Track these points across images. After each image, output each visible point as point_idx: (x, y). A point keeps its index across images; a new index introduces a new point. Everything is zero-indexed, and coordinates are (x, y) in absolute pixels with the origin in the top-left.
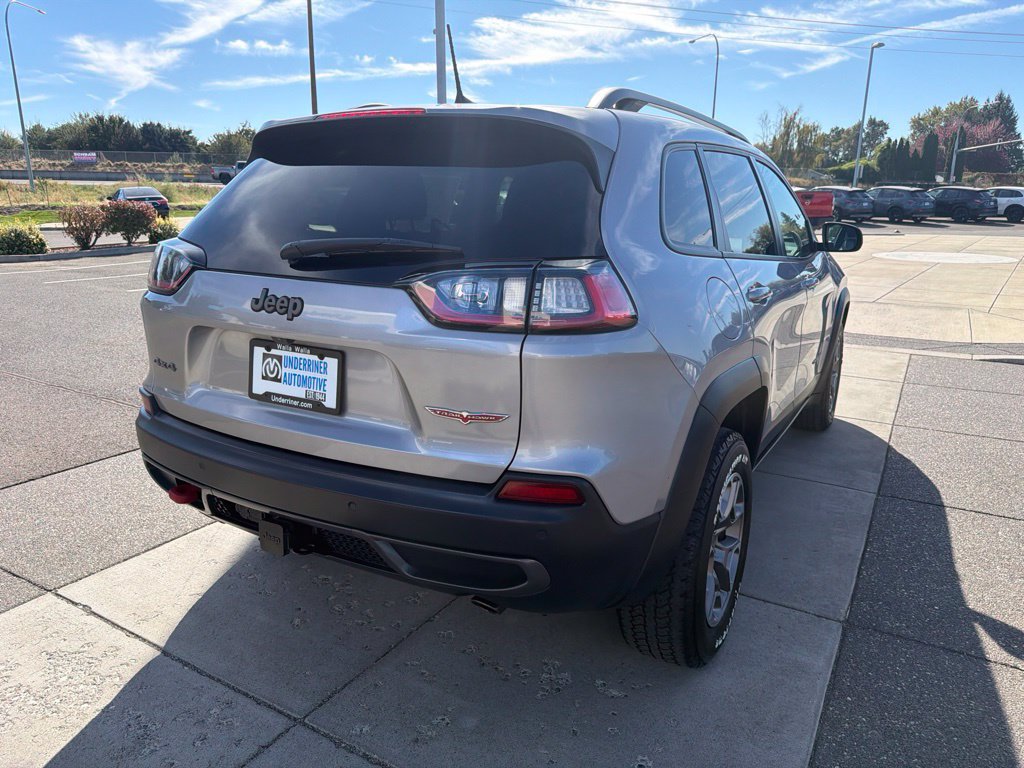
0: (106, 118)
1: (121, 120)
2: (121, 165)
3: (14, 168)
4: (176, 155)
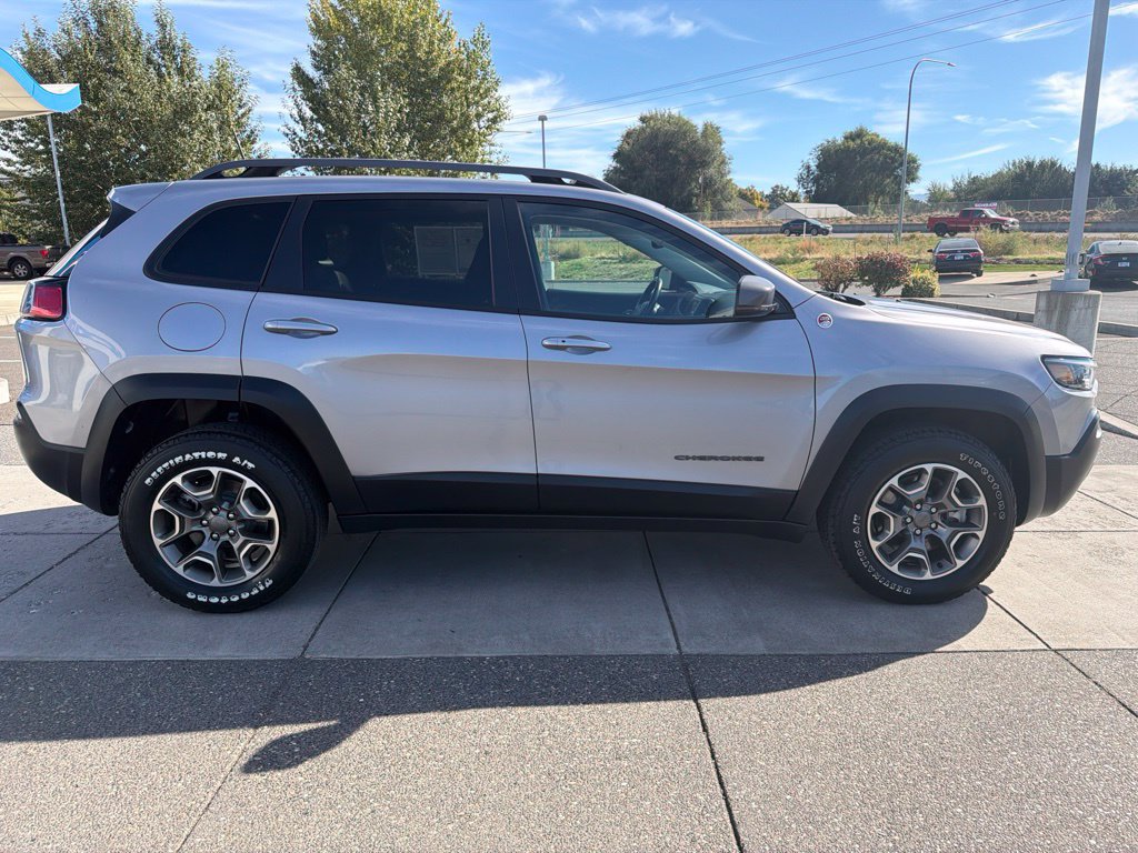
0: (1037, 162)
1: (1053, 164)
2: (1022, 214)
3: (915, 222)
4: (1110, 200)
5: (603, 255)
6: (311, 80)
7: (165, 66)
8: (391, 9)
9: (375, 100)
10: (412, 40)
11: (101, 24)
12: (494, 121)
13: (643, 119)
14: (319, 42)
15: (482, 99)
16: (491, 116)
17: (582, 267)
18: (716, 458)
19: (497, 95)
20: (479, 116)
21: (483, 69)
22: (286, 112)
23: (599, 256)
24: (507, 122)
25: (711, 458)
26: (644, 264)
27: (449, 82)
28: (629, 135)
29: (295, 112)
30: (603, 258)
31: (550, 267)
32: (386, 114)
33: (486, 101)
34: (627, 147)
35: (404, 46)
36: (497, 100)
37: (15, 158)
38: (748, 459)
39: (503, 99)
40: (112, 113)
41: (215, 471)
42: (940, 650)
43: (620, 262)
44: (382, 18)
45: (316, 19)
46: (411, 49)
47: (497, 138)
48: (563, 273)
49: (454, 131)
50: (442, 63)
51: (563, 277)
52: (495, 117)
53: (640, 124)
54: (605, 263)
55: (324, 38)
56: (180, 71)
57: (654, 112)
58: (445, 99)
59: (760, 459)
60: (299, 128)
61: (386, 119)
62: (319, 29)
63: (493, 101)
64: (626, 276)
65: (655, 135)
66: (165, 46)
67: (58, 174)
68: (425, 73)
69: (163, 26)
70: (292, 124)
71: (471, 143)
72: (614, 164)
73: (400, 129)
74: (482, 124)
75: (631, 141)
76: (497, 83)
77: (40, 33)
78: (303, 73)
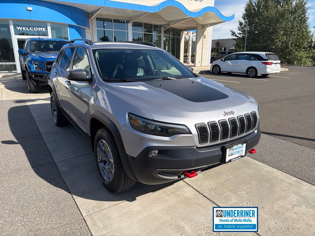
38: (85, 123)
40: (264, 18)
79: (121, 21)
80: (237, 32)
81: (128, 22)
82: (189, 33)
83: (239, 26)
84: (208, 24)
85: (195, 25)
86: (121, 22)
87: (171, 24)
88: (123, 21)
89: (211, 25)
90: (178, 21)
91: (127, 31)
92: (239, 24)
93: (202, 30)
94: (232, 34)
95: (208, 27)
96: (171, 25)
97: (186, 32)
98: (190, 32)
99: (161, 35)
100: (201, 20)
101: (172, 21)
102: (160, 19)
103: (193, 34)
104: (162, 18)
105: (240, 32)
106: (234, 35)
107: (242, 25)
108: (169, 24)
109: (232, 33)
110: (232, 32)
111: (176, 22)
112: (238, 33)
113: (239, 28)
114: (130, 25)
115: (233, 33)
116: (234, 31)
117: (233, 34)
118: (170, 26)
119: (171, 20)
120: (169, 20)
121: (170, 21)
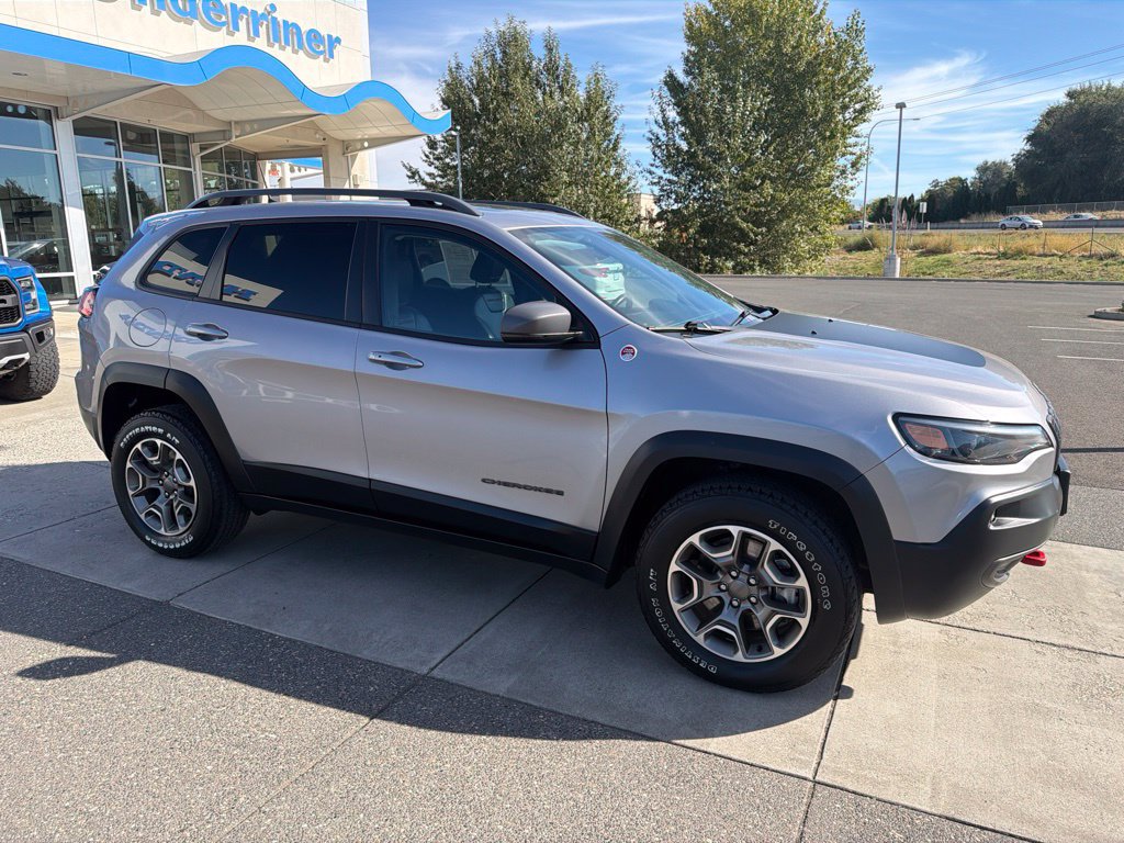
5: (980, 249)
6: (681, 85)
7: (549, 85)
8: (761, 7)
9: (734, 99)
10: (780, 35)
11: (504, 52)
12: (862, 111)
13: (1070, 95)
14: (693, 49)
15: (849, 90)
16: (858, 106)
17: (949, 263)
18: (519, 486)
19: (867, 84)
20: (845, 108)
21: (855, 58)
22: (651, 118)
23: (975, 251)
24: (875, 112)
25: (514, 485)
26: (1028, 262)
27: (815, 75)
28: (1050, 114)
29: (660, 118)
30: (979, 253)
31: (895, 264)
32: (743, 114)
33: (852, 92)
34: (1045, 127)
35: (772, 43)
36: (867, 90)
37: (436, 172)
38: (549, 491)
39: (875, 88)
40: (506, 131)
41: (159, 442)
42: (678, 742)
43: (998, 258)
44: (752, 16)
45: (690, 26)
46: (778, 47)
47: (862, 128)
48: (925, 270)
49: (815, 125)
50: (808, 57)
51: (924, 273)
52: (863, 108)
53: (1067, 100)
54: (979, 259)
55: (696, 45)
56: (561, 88)
57: (1087, 85)
58: (807, 93)
59: (560, 493)
60: (661, 132)
61: (742, 118)
62: (693, 36)
63: (861, 92)
64: (1000, 274)
65: (1084, 112)
66: (551, 68)
67: (461, 185)
68: (791, 69)
69: (550, 50)
70: (656, 129)
71: (833, 136)
72: (1028, 147)
73: (759, 126)
74: (847, 116)
75: (1052, 121)
76: (869, 70)
77: (458, 67)
78: (675, 79)
79: (15, 107)
80: (425, 169)
81: (49, 115)
82: (278, 168)
83: (427, 150)
84: (362, 140)
85: (317, 140)
86: (15, 114)
87: (235, 132)
88: (22, 110)
89: (376, 142)
90: (265, 123)
91: (55, 152)
92: (428, 144)
93: (343, 159)
94: (409, 177)
95: (364, 148)
96: (237, 137)
97: (268, 165)
98: (281, 164)
99: (192, 170)
100: (337, 127)
101: (236, 123)
102: (190, 112)
103: (292, 170)
104: (194, 107)
105: (432, 170)
106: (417, 177)
107: (436, 149)
108: (225, 134)
109: (409, 174)
110: (410, 169)
111: (256, 126)
112: (430, 174)
113: (427, 156)
114: (63, 129)
115: (414, 174)
116: (415, 166)
117: (413, 177)
118: (234, 139)
119: (234, 119)
120: (226, 118)
121: (230, 123)
